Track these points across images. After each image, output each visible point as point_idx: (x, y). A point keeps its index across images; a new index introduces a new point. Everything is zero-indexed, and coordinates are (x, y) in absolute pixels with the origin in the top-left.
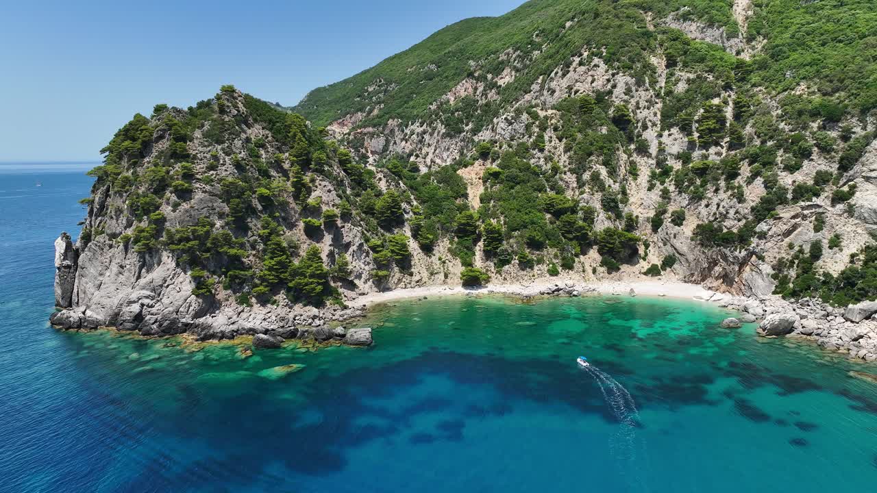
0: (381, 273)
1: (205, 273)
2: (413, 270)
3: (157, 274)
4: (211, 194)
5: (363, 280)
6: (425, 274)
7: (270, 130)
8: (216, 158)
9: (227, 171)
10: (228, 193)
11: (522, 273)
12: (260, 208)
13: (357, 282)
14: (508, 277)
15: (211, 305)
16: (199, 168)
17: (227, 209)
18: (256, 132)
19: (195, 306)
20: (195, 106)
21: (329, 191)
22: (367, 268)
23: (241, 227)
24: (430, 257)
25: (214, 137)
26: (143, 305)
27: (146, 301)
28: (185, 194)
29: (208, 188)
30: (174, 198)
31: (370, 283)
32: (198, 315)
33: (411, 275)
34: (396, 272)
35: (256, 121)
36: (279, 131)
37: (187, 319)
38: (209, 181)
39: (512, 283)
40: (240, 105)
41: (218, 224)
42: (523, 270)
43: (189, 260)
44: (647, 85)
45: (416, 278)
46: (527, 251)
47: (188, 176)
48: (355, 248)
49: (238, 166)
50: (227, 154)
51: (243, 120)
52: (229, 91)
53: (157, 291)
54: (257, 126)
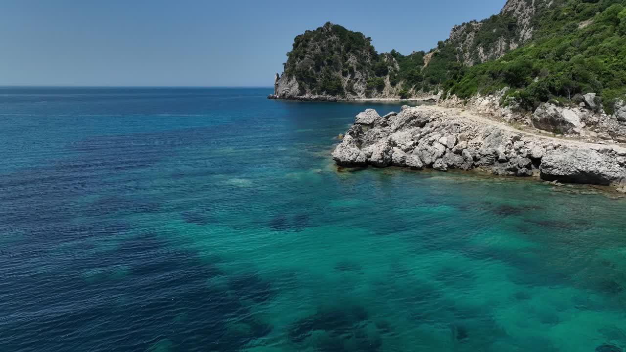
0: (369, 91)
1: (303, 83)
2: (383, 91)
3: (291, 83)
4: (310, 58)
5: (361, 93)
6: (388, 93)
7: (340, 37)
8: (315, 46)
9: (318, 51)
10: (316, 57)
11: (424, 94)
12: (327, 64)
13: (358, 93)
14: (418, 95)
15: (303, 92)
16: (308, 50)
17: (314, 63)
18: (334, 38)
19: (298, 92)
20: (315, 30)
21: (354, 59)
22: (363, 89)
23: (317, 69)
24: (393, 87)
25: (316, 40)
26: (286, 92)
27: (287, 91)
28: (302, 58)
29: (309, 56)
30: (299, 59)
31: (364, 95)
32: (298, 95)
33: (382, 93)
34: (375, 91)
35: (334, 33)
36: (342, 38)
37: (295, 96)
38: (310, 54)
39: (419, 98)
40: (330, 29)
41: (311, 68)
42: (424, 92)
43: (300, 79)
44: (532, 5)
45: (383, 95)
46: (429, 85)
47: (305, 52)
48: (359, 80)
49: (322, 49)
50: (319, 45)
51: (329, 34)
52: (328, 24)
53: (290, 87)
54: (334, 36)
